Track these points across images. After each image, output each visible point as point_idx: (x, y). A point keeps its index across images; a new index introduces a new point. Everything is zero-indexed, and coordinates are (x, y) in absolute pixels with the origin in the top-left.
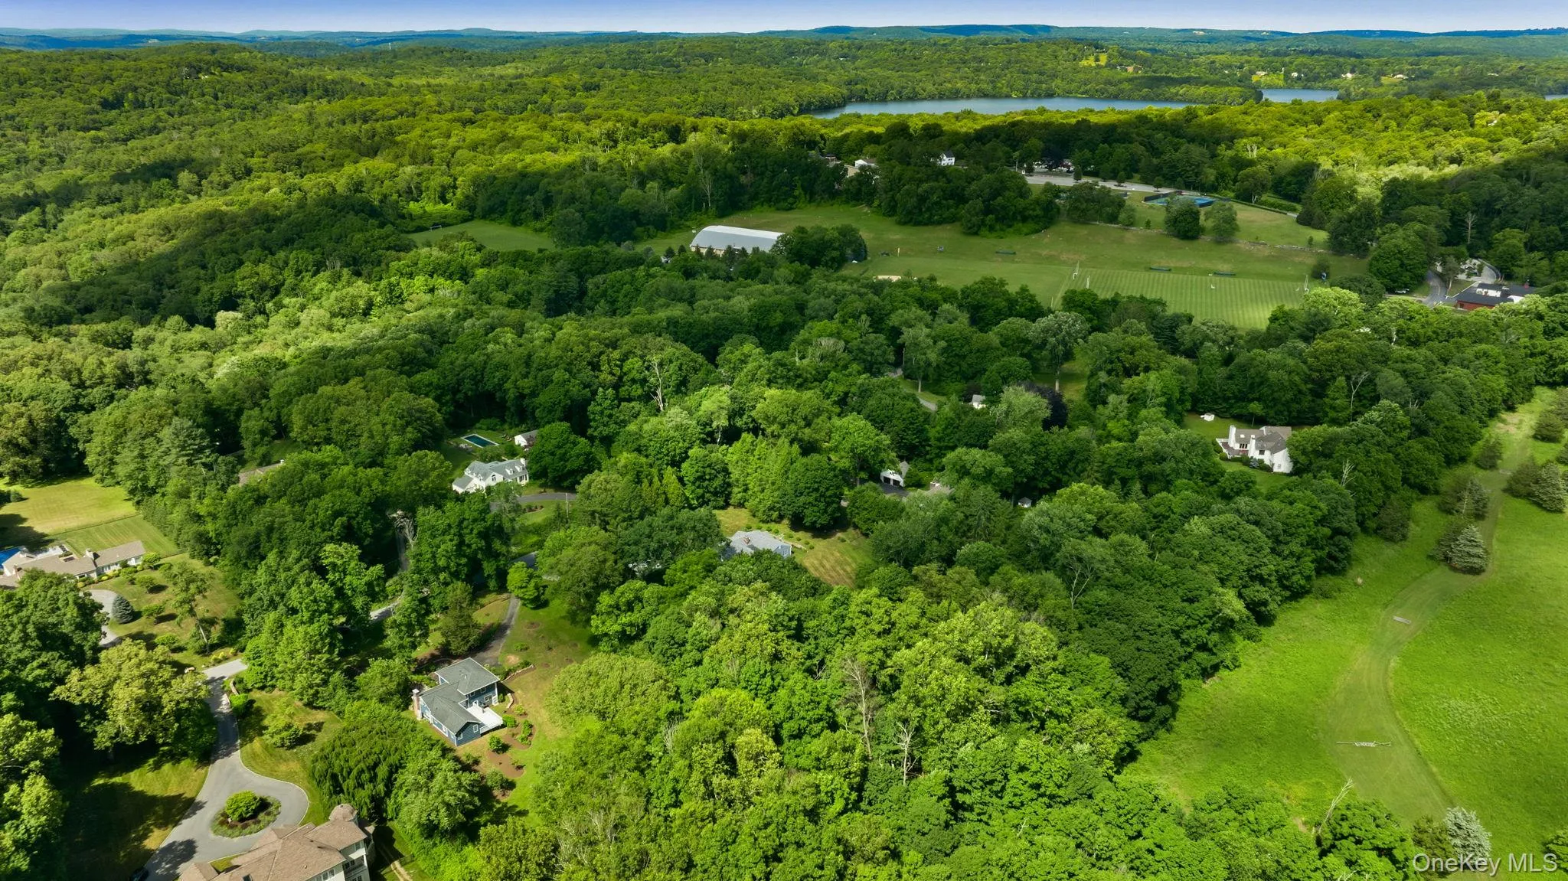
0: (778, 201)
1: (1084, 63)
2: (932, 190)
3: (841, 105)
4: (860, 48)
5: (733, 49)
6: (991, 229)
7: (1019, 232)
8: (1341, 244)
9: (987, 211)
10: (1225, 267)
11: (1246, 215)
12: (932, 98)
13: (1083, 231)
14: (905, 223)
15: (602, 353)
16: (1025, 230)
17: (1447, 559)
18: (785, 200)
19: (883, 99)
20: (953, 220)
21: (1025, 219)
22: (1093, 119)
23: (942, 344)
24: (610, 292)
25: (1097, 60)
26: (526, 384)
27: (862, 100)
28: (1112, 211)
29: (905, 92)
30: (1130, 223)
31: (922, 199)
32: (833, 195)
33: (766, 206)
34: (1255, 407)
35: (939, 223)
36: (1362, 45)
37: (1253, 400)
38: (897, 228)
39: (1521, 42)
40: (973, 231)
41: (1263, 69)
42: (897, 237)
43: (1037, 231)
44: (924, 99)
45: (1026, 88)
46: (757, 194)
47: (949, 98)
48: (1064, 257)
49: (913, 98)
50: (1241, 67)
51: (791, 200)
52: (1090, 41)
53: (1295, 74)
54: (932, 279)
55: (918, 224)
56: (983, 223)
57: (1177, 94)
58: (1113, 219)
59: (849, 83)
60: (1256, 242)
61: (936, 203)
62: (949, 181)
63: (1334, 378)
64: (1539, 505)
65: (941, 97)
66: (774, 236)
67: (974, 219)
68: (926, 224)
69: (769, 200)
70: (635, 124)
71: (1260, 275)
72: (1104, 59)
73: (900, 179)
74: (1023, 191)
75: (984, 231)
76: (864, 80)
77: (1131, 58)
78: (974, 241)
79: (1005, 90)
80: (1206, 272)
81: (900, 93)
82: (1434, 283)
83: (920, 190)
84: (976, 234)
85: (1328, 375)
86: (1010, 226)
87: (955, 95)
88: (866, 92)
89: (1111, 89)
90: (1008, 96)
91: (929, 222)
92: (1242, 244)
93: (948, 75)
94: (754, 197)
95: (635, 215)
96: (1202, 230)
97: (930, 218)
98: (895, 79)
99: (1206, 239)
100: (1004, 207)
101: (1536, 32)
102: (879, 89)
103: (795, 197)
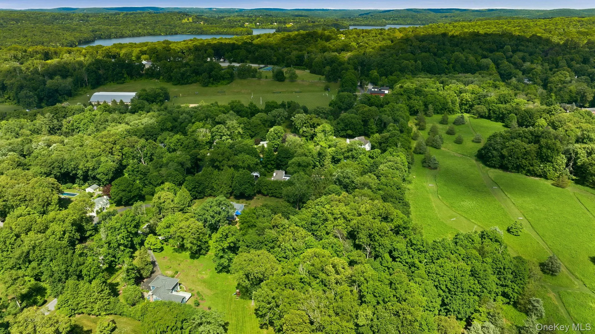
0: (117, 80)
1: (184, 21)
2: (186, 71)
3: (93, 41)
4: (88, 17)
5: (28, 17)
6: (213, 84)
7: (222, 84)
8: (330, 79)
9: (210, 77)
10: (297, 90)
11: (298, 72)
12: (129, 36)
13: (245, 82)
14: (176, 85)
15: (113, 147)
16: (225, 83)
17: (429, 166)
18: (120, 79)
19: (109, 37)
20: (195, 82)
21: (224, 79)
22: (223, 41)
23: (242, 125)
24: (75, 124)
25: (188, 20)
26: (90, 165)
27: (100, 38)
28: (253, 74)
29: (118, 34)
30: (260, 78)
31: (183, 74)
32: (141, 76)
33: (112, 83)
34: (350, 132)
35: (191, 83)
36: (272, 13)
37: (348, 130)
38: (174, 87)
39: (317, 13)
40: (206, 85)
41: (247, 22)
42: (176, 90)
43: (229, 83)
44: (126, 37)
45: (166, 31)
46: (107, 78)
47: (137, 36)
48: (243, 91)
49: (122, 37)
50: (239, 21)
51: (123, 79)
52: (184, 13)
53: (258, 24)
54: (217, 103)
55: (182, 84)
56: (209, 82)
57: (223, 32)
58: (254, 76)
59: (93, 31)
60: (303, 81)
61: (189, 76)
62: (191, 67)
63: (369, 119)
64: (435, 147)
65: (133, 36)
66: (134, 94)
67: (206, 81)
68: (186, 84)
69: (113, 80)
70: (25, 51)
71: (309, 91)
72: (191, 20)
73: (171, 68)
74: (221, 68)
75: (210, 85)
76: (99, 30)
77: (201, 19)
78: (207, 88)
79: (158, 32)
80: (292, 92)
81: (116, 35)
82: (359, 88)
83: (182, 71)
84: (207, 86)
85: (367, 119)
86: (219, 82)
87: (139, 35)
88: (101, 35)
89: (199, 31)
90: (160, 35)
91: (187, 83)
92: (299, 81)
93: (133, 27)
94: (106, 79)
95: (57, 91)
96: (285, 78)
97: (187, 82)
98: (112, 29)
99: (287, 81)
100: (216, 75)
101: (317, 10)
102: (107, 33)
103: (125, 78)
